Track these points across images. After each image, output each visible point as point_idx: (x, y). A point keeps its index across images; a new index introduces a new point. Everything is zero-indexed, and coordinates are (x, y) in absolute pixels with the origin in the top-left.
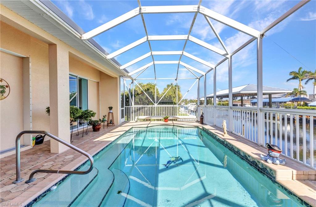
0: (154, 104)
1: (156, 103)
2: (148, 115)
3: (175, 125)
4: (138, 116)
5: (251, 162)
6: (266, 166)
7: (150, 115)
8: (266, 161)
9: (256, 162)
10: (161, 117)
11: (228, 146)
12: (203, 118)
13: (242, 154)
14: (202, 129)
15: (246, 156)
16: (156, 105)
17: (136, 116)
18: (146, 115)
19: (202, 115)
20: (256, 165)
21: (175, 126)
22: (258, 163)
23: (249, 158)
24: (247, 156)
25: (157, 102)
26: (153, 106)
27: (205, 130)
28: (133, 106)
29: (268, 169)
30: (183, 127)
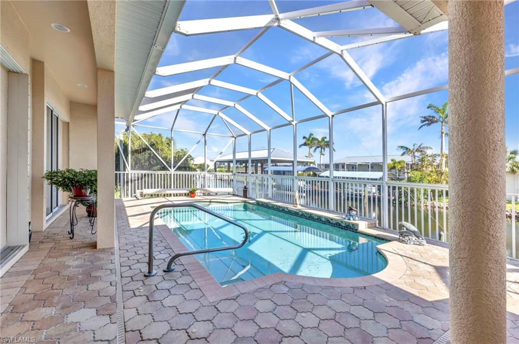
0: (169, 169)
1: (172, 168)
2: (158, 188)
3: (212, 200)
4: (142, 189)
5: (334, 224)
6: (349, 223)
7: (161, 188)
8: (349, 219)
9: (340, 222)
10: (186, 190)
11: (304, 216)
12: (247, 191)
13: (324, 220)
14: (256, 204)
15: (328, 220)
16: (172, 171)
17: (138, 189)
18: (155, 188)
19: (245, 187)
20: (340, 225)
21: (213, 202)
22: (341, 223)
23: (331, 221)
24: (330, 220)
25: (174, 167)
26: (168, 172)
27: (260, 204)
28: (130, 172)
29: (351, 225)
30: (227, 203)
